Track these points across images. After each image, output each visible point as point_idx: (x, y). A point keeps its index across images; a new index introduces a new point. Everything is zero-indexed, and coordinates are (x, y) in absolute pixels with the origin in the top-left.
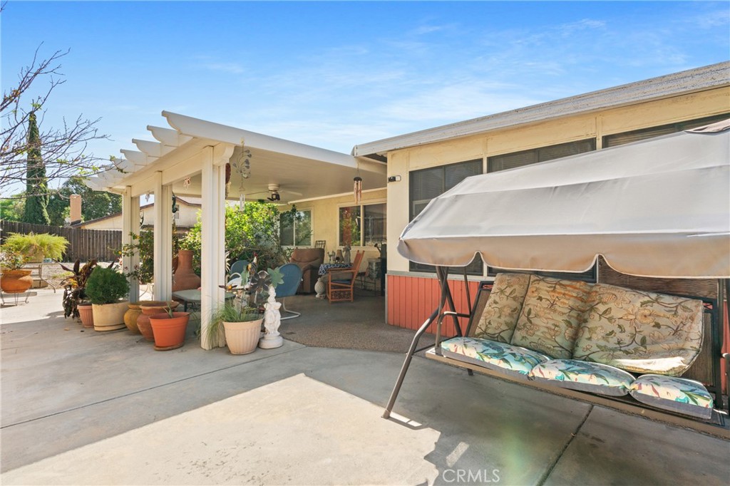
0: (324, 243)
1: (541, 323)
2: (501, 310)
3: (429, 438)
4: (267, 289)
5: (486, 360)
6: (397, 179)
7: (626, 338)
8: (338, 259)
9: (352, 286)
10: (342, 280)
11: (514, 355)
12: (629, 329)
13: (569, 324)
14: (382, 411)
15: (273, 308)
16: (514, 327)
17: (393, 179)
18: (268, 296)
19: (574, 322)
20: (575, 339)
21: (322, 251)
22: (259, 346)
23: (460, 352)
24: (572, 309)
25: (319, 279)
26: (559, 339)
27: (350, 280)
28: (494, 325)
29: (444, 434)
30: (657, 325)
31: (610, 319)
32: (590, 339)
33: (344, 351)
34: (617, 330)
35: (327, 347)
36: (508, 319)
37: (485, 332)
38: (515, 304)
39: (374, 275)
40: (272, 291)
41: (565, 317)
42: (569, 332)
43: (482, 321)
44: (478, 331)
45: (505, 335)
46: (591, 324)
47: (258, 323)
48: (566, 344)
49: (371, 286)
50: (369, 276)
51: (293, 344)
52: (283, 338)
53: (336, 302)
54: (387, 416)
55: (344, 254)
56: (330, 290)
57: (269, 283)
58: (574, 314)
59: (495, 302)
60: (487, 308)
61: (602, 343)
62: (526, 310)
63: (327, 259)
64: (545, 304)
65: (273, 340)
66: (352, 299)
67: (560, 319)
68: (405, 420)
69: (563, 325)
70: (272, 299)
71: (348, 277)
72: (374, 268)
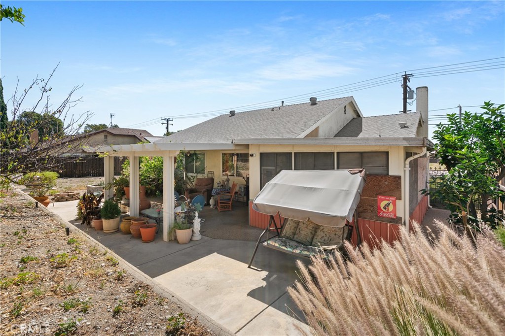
0: (213, 173)
1: (303, 233)
2: (291, 227)
3: (264, 274)
4: (195, 213)
5: (281, 247)
6: (254, 155)
7: (326, 238)
8: (222, 186)
9: (231, 202)
10: (225, 199)
11: (289, 245)
12: (328, 236)
13: (311, 233)
14: (248, 265)
15: (197, 222)
16: (294, 234)
17: (252, 155)
18: (195, 216)
19: (313, 233)
20: (313, 238)
21: (212, 180)
22: (191, 240)
23: (273, 244)
24: (313, 228)
25: (212, 197)
26: (308, 239)
27: (230, 199)
28: (288, 233)
29: (270, 272)
30: (335, 235)
31: (323, 232)
32: (316, 239)
33: (230, 241)
34: (325, 236)
35: (222, 239)
36: (293, 231)
37: (285, 235)
38: (296, 225)
39: (243, 194)
40: (197, 214)
41: (311, 231)
42: (311, 236)
43: (284, 231)
44: (283, 235)
45: (291, 237)
46: (317, 234)
47: (191, 229)
48: (310, 240)
49: (241, 199)
50: (240, 194)
51: (206, 238)
52: (202, 235)
53: (222, 211)
54: (249, 267)
55: (226, 183)
56: (219, 205)
57: (195, 210)
58: (314, 229)
59: (289, 224)
60: (286, 226)
61: (320, 240)
62: (299, 227)
63: (215, 185)
64: (305, 225)
65: (197, 236)
66: (231, 209)
67: (309, 232)
68: (256, 268)
69: (309, 234)
70: (196, 218)
71: (229, 197)
72: (243, 191)
